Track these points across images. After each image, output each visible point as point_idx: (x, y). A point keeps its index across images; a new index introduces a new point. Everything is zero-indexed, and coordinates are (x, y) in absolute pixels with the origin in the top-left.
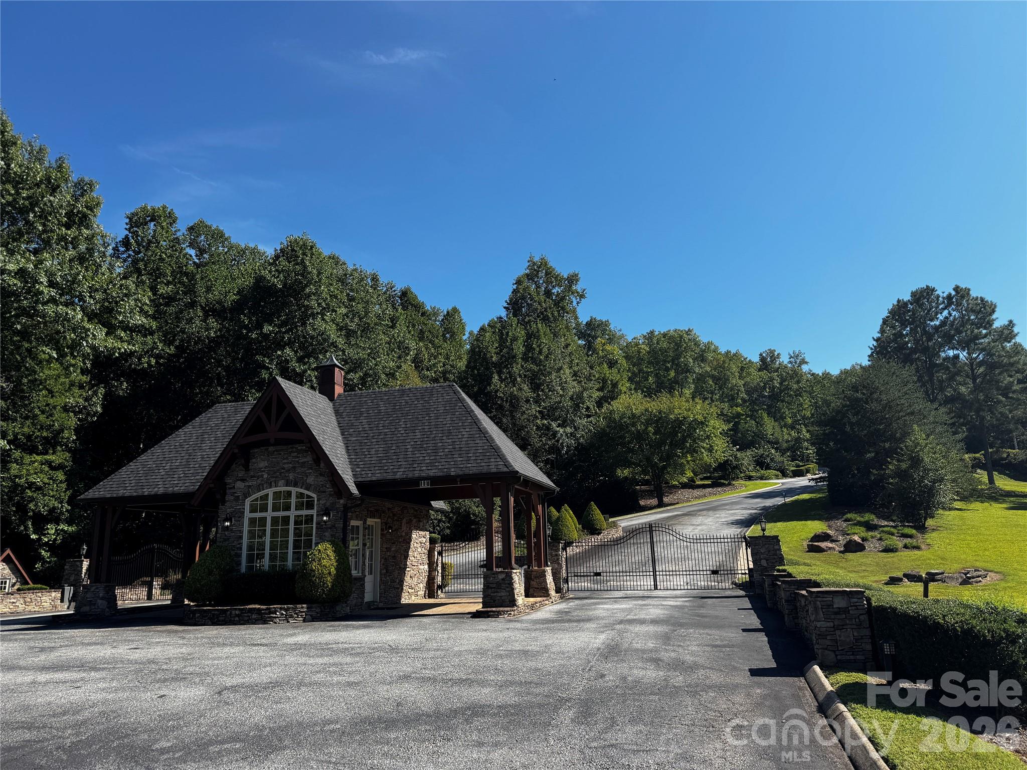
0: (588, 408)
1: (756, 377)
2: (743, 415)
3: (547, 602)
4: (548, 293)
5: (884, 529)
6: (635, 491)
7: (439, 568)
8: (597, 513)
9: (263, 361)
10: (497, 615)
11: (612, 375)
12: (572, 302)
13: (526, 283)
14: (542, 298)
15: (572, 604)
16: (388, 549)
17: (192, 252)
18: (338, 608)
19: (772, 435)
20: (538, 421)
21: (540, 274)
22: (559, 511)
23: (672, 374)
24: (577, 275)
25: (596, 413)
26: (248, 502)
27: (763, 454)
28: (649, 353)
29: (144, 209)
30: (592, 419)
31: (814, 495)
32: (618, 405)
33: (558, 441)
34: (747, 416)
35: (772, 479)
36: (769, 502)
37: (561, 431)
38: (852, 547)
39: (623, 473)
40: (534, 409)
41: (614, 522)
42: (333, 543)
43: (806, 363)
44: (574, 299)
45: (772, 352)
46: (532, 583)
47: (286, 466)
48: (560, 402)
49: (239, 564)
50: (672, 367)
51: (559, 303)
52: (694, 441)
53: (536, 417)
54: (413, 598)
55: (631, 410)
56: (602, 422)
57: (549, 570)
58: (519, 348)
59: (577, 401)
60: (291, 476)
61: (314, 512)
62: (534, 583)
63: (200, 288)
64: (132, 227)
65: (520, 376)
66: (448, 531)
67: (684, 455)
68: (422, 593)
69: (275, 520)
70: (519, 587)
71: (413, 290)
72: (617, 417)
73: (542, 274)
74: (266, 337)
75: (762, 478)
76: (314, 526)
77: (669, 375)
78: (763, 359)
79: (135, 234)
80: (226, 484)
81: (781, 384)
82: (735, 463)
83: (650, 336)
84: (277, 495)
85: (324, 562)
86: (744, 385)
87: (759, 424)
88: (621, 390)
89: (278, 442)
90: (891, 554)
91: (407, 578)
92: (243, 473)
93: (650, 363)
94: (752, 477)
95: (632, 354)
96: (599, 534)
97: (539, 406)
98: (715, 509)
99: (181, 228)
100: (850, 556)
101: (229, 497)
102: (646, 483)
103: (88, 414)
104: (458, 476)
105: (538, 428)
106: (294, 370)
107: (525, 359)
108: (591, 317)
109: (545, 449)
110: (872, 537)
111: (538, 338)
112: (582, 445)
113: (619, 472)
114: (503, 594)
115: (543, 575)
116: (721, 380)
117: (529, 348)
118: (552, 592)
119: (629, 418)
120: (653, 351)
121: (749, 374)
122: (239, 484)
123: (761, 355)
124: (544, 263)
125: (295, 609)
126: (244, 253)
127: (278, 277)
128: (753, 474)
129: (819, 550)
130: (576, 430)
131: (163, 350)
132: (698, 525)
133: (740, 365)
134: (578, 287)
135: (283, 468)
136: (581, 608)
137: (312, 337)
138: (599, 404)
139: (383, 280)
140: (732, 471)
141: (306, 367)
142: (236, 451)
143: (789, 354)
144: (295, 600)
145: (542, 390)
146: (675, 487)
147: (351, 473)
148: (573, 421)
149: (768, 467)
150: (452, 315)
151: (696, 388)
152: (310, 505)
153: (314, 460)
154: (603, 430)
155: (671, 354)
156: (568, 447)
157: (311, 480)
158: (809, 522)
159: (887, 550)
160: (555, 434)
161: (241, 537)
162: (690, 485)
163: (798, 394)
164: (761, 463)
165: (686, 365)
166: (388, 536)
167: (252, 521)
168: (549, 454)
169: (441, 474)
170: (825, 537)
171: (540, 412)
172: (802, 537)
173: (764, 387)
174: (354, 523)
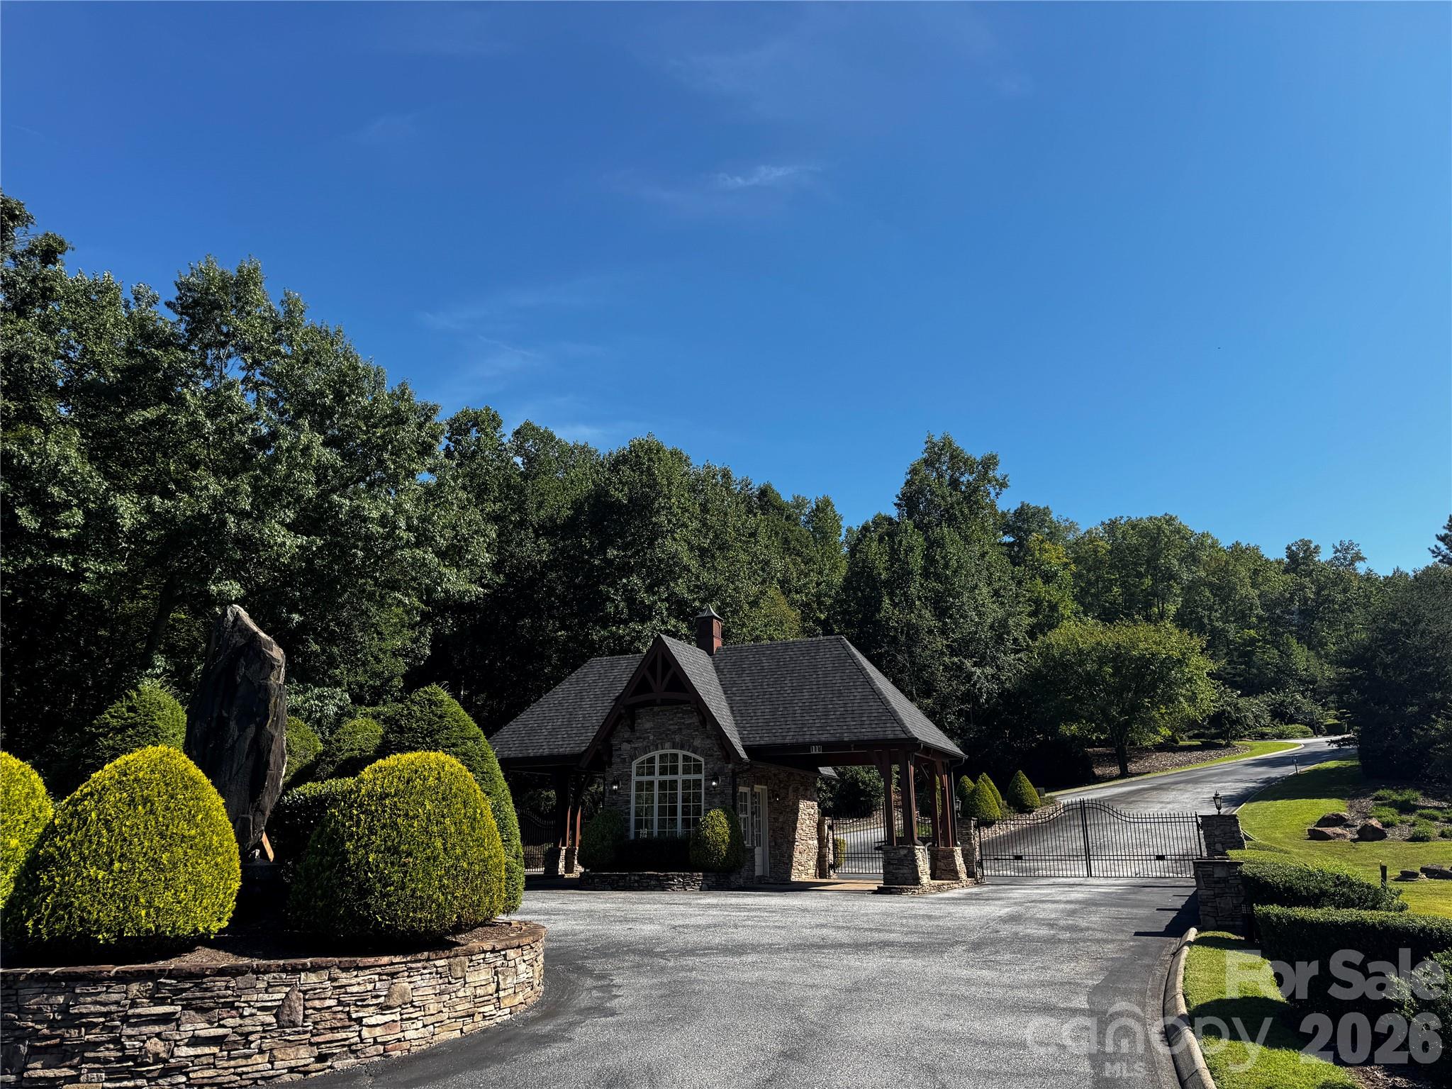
0: (1015, 640)
1: (1279, 584)
2: (1259, 641)
3: (956, 886)
4: (954, 483)
5: (1424, 811)
6: (1086, 755)
7: (831, 845)
8: (1027, 786)
9: (608, 592)
10: (900, 892)
11: (1049, 593)
12: (989, 493)
13: (924, 471)
14: (947, 491)
15: (985, 889)
16: (776, 820)
17: (518, 460)
18: (732, 879)
19: (1306, 670)
20: (946, 659)
21: (944, 459)
22: (975, 782)
23: (1148, 581)
24: (994, 457)
25: (1028, 646)
26: (634, 764)
27: (1284, 701)
28: (1111, 552)
29: (465, 413)
30: (1021, 655)
31: (1344, 763)
32: (1056, 637)
33: (975, 685)
34: (1266, 642)
35: (1296, 738)
36: (1277, 773)
37: (978, 671)
38: (1369, 834)
39: (1070, 729)
40: (940, 643)
41: (1051, 798)
42: (725, 810)
43: (1363, 559)
44: (991, 490)
45: (1306, 544)
46: (939, 863)
47: (671, 727)
48: (976, 633)
49: (628, 830)
50: (1147, 571)
51: (970, 496)
52: (1169, 685)
53: (942, 653)
54: (804, 876)
55: (1077, 643)
56: (1037, 662)
57: (958, 850)
58: (916, 561)
59: (1000, 630)
60: (677, 738)
61: (702, 777)
62: (940, 864)
63: (531, 505)
64: (453, 434)
65: (919, 599)
66: (830, 804)
67: (1155, 705)
68: (812, 871)
69: (662, 785)
70: (924, 865)
71: (775, 487)
72: (1056, 653)
73: (945, 458)
74: (611, 563)
75: (1280, 736)
76: (703, 791)
77: (1143, 584)
78: (1292, 555)
79: (457, 442)
80: (612, 746)
81: (1318, 593)
82: (1234, 716)
83: (1112, 527)
84: (662, 757)
85: (718, 829)
86: (1259, 596)
87: (1285, 653)
88: (1063, 615)
89: (665, 702)
90: (1421, 844)
91: (796, 854)
92: (629, 734)
93: (1112, 566)
94: (1267, 734)
95: (1083, 554)
96: (1030, 812)
97: (947, 639)
98: (1196, 781)
99: (507, 434)
100: (1364, 845)
101: (615, 760)
102: (1101, 743)
103: (416, 657)
104: (851, 742)
105: (946, 668)
106: (642, 602)
107: (926, 574)
108: (1023, 503)
109: (957, 697)
110: (1402, 822)
111: (942, 546)
112: (1008, 691)
113: (1063, 728)
114: (905, 871)
115: (951, 855)
116: (1223, 591)
117: (929, 559)
118: (963, 876)
119: (1074, 654)
120: (1117, 549)
121: (1267, 580)
122: (626, 746)
123: (1289, 548)
124: (947, 444)
125: (691, 877)
126: (573, 453)
127: (622, 491)
128: (1267, 730)
129: (1325, 837)
130: (999, 670)
131: (491, 579)
132: (1169, 803)
133: (1252, 566)
134: (998, 473)
135: (669, 730)
136: (995, 891)
137: (660, 561)
138: (1032, 634)
139: (737, 476)
140: (1231, 726)
141: (656, 597)
142: (623, 711)
143: (1334, 547)
144: (693, 868)
145: (951, 617)
146: (1147, 749)
147: (738, 736)
148: (994, 658)
149: (1292, 720)
150: (823, 508)
151: (1186, 601)
152: (698, 769)
153: (700, 721)
154: (1039, 671)
155: (1145, 552)
156: (988, 693)
157: (697, 743)
158: (1323, 801)
159: (1415, 839)
160: (970, 676)
161: (629, 802)
162: (1169, 746)
163: (1346, 608)
164: (1281, 715)
165: (1168, 568)
166: (775, 805)
167: (640, 786)
168: (963, 703)
169: (833, 739)
170: (1337, 820)
171: (948, 646)
172: (1307, 820)
173: (1291, 600)
174: (742, 789)
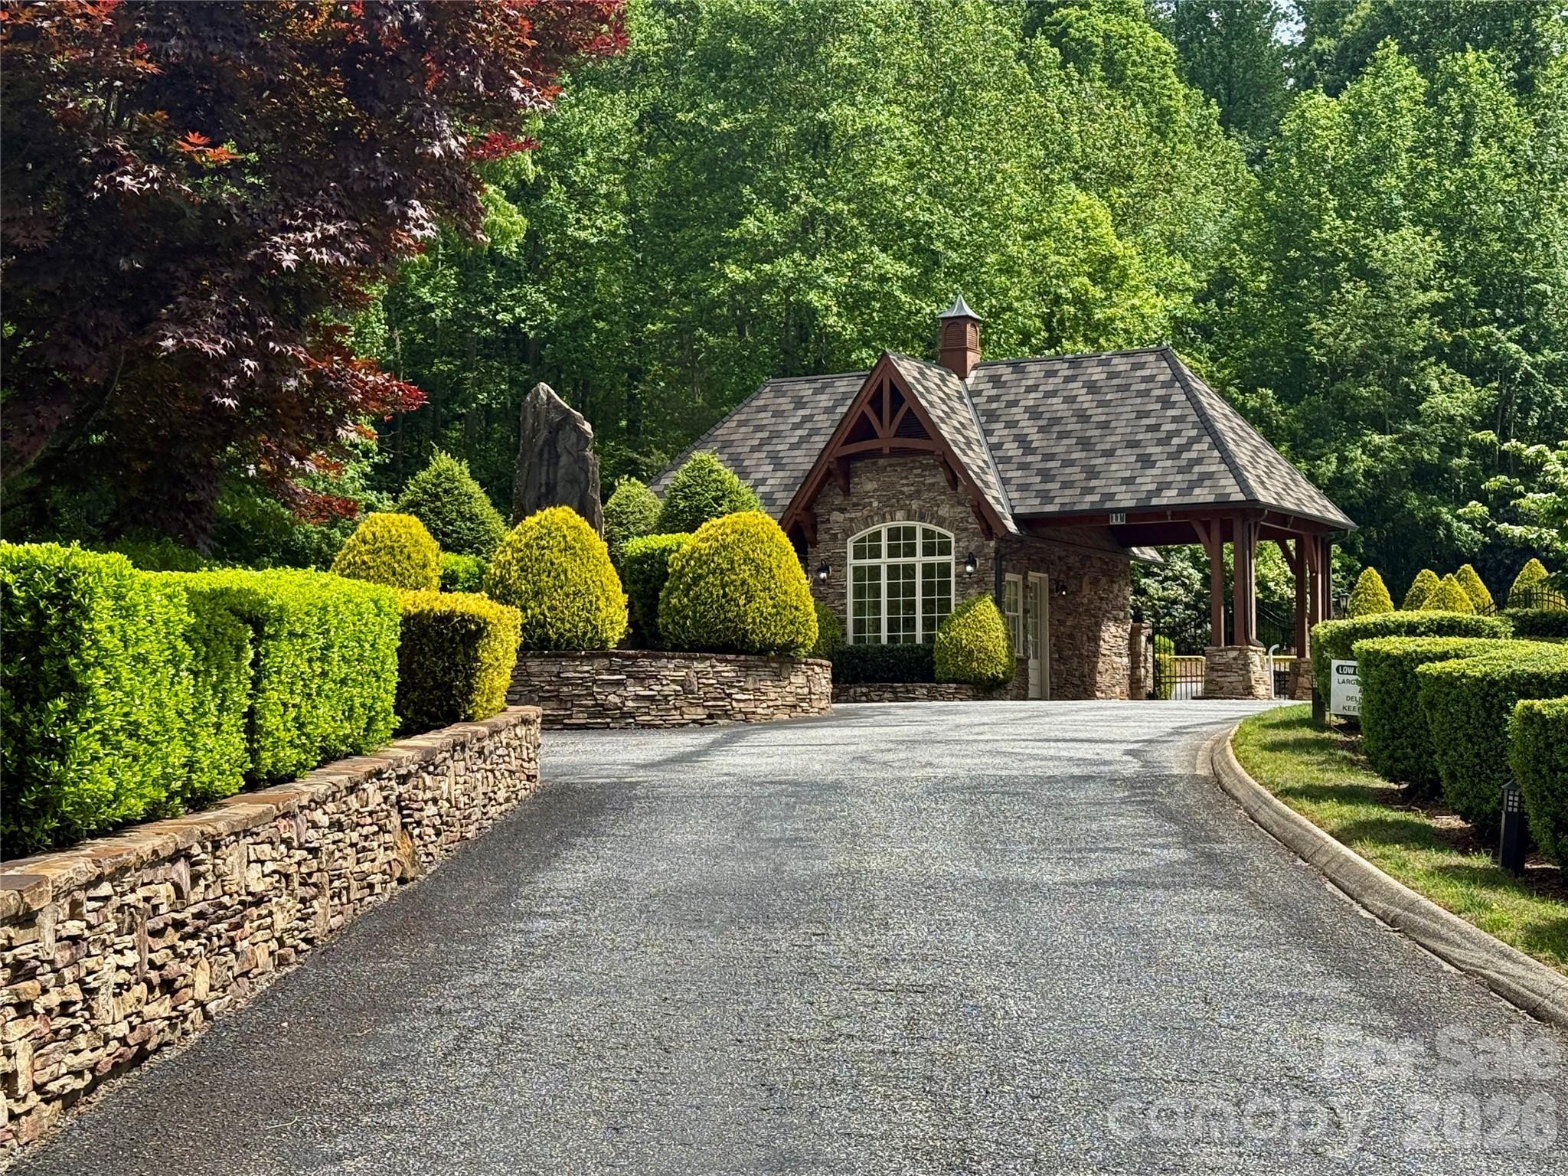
16: (1061, 622)
26: (851, 542)
47: (905, 489)
49: (844, 633)
60: (915, 505)
61: (951, 559)
69: (893, 571)
76: (953, 579)
80: (818, 514)
84: (894, 534)
89: (896, 452)
92: (841, 498)
101: (822, 536)
104: (1167, 506)
114: (1233, 679)
122: (837, 516)
135: (903, 493)
142: (832, 468)
147: (1005, 503)
152: (945, 549)
153: (948, 481)
157: (944, 511)
161: (843, 596)
166: (1061, 602)
167: (859, 573)
174: (1009, 577)
